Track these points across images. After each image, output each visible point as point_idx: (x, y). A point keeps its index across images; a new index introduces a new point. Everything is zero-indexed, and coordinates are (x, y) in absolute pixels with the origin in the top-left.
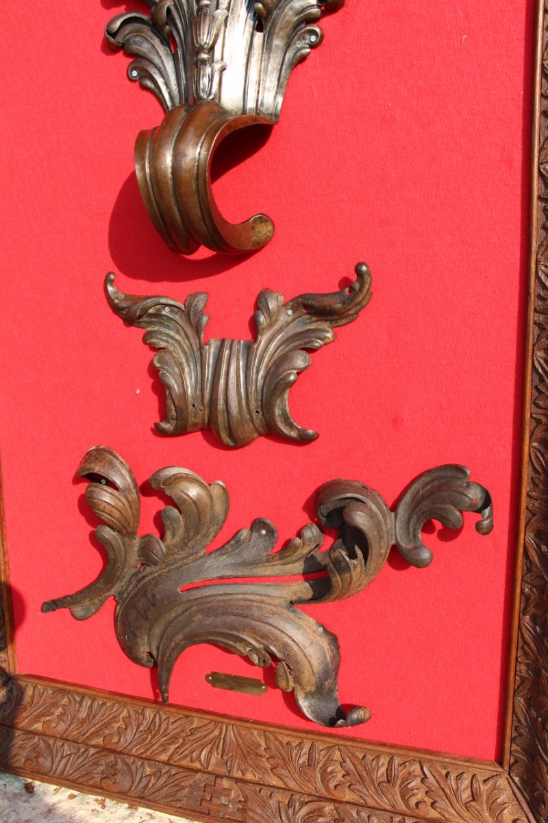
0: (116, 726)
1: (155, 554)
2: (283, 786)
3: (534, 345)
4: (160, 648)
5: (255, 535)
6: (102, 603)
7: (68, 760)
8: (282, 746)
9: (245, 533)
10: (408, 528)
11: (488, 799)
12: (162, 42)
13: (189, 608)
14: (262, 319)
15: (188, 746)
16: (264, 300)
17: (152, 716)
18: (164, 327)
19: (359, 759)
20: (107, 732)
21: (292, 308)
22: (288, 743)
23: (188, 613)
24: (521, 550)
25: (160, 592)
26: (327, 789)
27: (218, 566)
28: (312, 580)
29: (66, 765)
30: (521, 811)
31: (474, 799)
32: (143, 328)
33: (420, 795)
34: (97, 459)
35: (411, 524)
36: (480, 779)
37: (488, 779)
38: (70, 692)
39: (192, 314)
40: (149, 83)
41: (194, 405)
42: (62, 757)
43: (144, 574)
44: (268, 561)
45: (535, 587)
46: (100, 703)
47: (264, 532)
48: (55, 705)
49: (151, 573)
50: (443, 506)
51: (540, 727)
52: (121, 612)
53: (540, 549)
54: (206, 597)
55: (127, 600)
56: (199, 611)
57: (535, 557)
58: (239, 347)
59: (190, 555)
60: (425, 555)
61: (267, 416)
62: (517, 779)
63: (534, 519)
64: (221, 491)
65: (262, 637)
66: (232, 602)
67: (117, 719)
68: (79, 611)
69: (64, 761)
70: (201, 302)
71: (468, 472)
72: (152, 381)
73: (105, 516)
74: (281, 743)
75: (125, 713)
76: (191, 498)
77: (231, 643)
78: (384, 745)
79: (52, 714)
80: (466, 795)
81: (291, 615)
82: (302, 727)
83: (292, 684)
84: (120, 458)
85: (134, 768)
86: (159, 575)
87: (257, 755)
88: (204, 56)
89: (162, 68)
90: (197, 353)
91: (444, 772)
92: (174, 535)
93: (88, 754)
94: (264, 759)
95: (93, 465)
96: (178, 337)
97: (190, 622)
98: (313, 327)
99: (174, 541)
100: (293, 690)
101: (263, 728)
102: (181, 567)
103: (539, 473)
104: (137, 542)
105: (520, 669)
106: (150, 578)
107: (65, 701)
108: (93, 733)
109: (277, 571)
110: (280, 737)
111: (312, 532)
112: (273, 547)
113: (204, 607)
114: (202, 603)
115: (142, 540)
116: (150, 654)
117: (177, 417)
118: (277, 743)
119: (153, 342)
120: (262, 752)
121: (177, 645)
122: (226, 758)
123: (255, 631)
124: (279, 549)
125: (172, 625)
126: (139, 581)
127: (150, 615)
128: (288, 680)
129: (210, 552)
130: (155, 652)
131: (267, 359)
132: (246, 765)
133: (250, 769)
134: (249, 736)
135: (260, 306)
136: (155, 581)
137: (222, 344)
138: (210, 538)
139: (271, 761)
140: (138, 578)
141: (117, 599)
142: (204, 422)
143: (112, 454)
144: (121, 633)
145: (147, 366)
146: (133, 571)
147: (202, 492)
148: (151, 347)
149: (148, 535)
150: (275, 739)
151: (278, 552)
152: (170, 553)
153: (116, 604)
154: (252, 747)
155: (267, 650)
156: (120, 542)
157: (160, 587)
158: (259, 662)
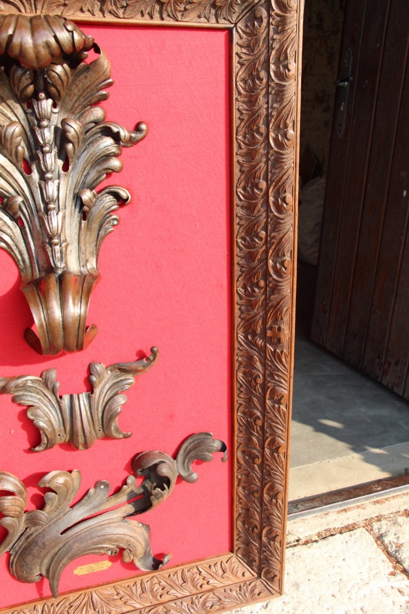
1: (42, 521)
2: (133, 609)
3: (237, 371)
4: (51, 570)
5: (98, 489)
9: (92, 491)
10: (184, 465)
11: (230, 569)
12: (10, 218)
13: (67, 542)
14: (94, 379)
15: (72, 613)
16: (95, 370)
18: (28, 392)
19: (167, 578)
21: (111, 370)
22: (128, 586)
23: (67, 546)
24: (236, 460)
25: (48, 540)
26: (157, 600)
27: (79, 513)
28: (133, 502)
30: (244, 568)
31: (224, 572)
32: (12, 394)
33: (201, 582)
35: (186, 464)
36: (224, 562)
37: (228, 561)
39: (49, 383)
40: (2, 245)
41: (59, 435)
43: (31, 532)
44: (108, 501)
45: (243, 474)
47: (102, 487)
49: (36, 531)
50: (203, 453)
51: (251, 532)
52: (16, 559)
53: (245, 458)
54: (77, 533)
55: (20, 551)
56: (75, 542)
57: (242, 461)
58: (83, 397)
59: (60, 513)
60: (195, 476)
61: (106, 432)
62: (240, 555)
63: (241, 446)
64: (77, 473)
65: (115, 542)
66: (93, 529)
70: (53, 375)
71: (211, 433)
72: (21, 423)
73: (11, 513)
74: (125, 587)
76: (61, 484)
77: (96, 551)
78: (178, 566)
80: (220, 572)
81: (126, 524)
83: (132, 558)
86: (43, 531)
87: (114, 600)
88: (56, 241)
89: (13, 236)
90: (56, 405)
91: (208, 566)
92: (52, 506)
94: (119, 600)
96: (38, 396)
97: (71, 550)
98: (123, 378)
100: (133, 560)
101: (114, 584)
102: (57, 521)
103: (242, 426)
104: (24, 516)
105: (238, 509)
106: (36, 534)
109: (113, 504)
110: (123, 585)
111: (131, 479)
113: (78, 538)
114: (76, 537)
115: (28, 515)
116: (41, 575)
117: (48, 443)
118: (123, 589)
119: (21, 402)
120: (116, 597)
121: (63, 564)
122: (97, 610)
123: (110, 540)
124: (112, 492)
125: (58, 555)
126: (28, 537)
127: (42, 555)
128: (130, 557)
129: (72, 507)
130: (44, 573)
131: (101, 402)
132: (110, 608)
133: (113, 609)
134: (106, 592)
135: (92, 372)
136: (42, 535)
137: (71, 397)
138: (72, 500)
139: (123, 599)
140: (26, 536)
141: (11, 553)
142: (65, 441)
143: (5, 474)
144: (19, 571)
145: (17, 415)
146: (21, 533)
147: (67, 478)
148: (20, 405)
149: (33, 511)
150: (121, 587)
151: (112, 495)
152: (49, 516)
153: (9, 555)
154: (110, 597)
155: (118, 547)
156: (17, 522)
157: (47, 537)
158: (111, 554)
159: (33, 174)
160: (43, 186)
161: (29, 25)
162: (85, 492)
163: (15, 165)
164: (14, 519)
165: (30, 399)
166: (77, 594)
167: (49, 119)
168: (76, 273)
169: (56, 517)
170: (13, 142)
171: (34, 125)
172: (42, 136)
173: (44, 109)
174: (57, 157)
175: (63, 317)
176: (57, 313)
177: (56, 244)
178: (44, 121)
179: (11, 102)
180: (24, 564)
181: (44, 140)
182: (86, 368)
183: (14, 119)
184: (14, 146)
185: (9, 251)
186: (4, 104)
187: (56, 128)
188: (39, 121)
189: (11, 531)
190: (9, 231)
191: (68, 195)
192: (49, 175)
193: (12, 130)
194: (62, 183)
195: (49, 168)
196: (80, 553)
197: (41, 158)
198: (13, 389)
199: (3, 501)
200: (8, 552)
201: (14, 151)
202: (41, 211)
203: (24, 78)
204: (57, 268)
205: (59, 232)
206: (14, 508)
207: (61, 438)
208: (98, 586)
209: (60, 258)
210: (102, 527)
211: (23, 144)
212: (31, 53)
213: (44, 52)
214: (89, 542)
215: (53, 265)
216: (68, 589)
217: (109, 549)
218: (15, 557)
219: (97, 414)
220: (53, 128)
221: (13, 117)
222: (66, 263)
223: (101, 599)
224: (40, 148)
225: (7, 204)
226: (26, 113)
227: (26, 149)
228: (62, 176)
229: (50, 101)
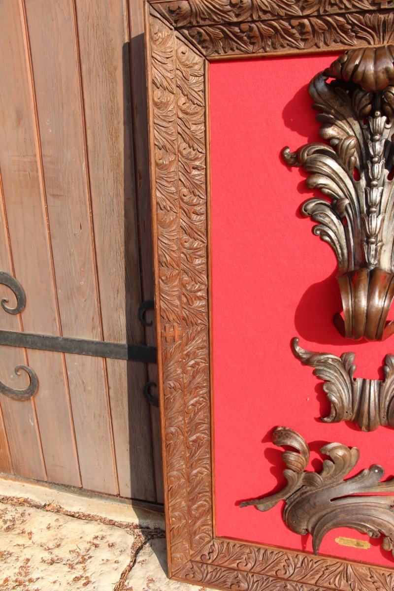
0: (282, 565)
1: (317, 483)
4: (316, 528)
5: (372, 472)
6: (276, 503)
7: (258, 584)
8: (380, 576)
9: (366, 471)
12: (337, 217)
13: (335, 510)
14: (388, 369)
15: (326, 575)
16: (390, 361)
17: (303, 558)
18: (328, 368)
20: (277, 568)
22: (383, 574)
23: (334, 512)
25: (318, 502)
27: (350, 488)
29: (257, 587)
32: (314, 367)
34: (287, 437)
38: (251, 546)
39: (347, 364)
40: (327, 239)
41: (347, 412)
42: (254, 583)
43: (306, 490)
44: (379, 485)
46: (270, 552)
47: (376, 471)
48: (243, 553)
49: (311, 491)
52: (289, 508)
54: (345, 504)
55: (294, 503)
56: (341, 512)
58: (375, 384)
59: (334, 482)
61: (390, 421)
64: (356, 451)
65: (378, 525)
66: (360, 507)
67: (282, 561)
68: (261, 507)
69: (255, 585)
70: (352, 358)
72: (317, 394)
73: (293, 467)
74: (379, 574)
75: (286, 558)
76: (339, 456)
77: (360, 528)
79: (242, 558)
81: (391, 513)
82: (390, 566)
83: (391, 548)
84: (299, 435)
85: (297, 588)
86: (316, 492)
87: (367, 581)
88: (373, 240)
89: (337, 232)
90: (349, 385)
92: (328, 474)
93: (269, 581)
94: (371, 583)
95: (286, 441)
96: (335, 374)
97: (337, 518)
99: (327, 476)
100: (392, 550)
101: (370, 566)
102: (330, 488)
104: (303, 475)
106: (310, 493)
107: (248, 551)
108: (269, 569)
109: (383, 490)
110: (378, 571)
112: (381, 478)
113: (345, 510)
114: (343, 508)
115: (307, 475)
116: (307, 530)
117: (335, 417)
118: (377, 574)
119: (321, 375)
120: (369, 579)
121: (327, 528)
122: (349, 582)
123: (374, 523)
124: (384, 479)
125: (324, 517)
126: (303, 494)
127: (311, 512)
128: (390, 546)
129: (346, 480)
130: (310, 529)
131: (390, 392)
132: (362, 586)
133: (365, 589)
134: (361, 570)
135: (387, 363)
136: (315, 495)
137: (364, 381)
138: (346, 473)
139: (375, 584)
140: (301, 492)
141: (287, 501)
142: (351, 419)
143: (295, 433)
144: (290, 519)
145: (314, 386)
146: (298, 488)
147: (346, 453)
148: (319, 378)
149: (311, 472)
150: (376, 572)
151: (384, 481)
152: (324, 481)
153: (285, 504)
154: (363, 576)
155: (380, 531)
156: (296, 477)
157: (318, 499)
158: (373, 536)
159: (361, 181)
160: (368, 192)
161: (373, 55)
162: (359, 470)
163: (347, 172)
164: (295, 473)
165: (328, 375)
166: (335, 561)
167: (381, 134)
168: (386, 270)
169: (330, 484)
170: (348, 153)
171: (368, 138)
172: (373, 148)
173: (378, 125)
174: (384, 167)
175: (368, 307)
176: (363, 303)
177: (372, 243)
178: (377, 135)
179: (351, 120)
180: (295, 515)
181: (374, 151)
182: (382, 359)
183: (351, 133)
184: (348, 156)
185: (332, 244)
186: (344, 121)
187: (387, 142)
188: (373, 135)
189: (290, 483)
190: (334, 228)
191: (389, 201)
192: (375, 183)
193: (348, 143)
194: (386, 190)
195: (376, 176)
196: (344, 523)
197: (370, 168)
198: (315, 363)
199: (288, 454)
200: (284, 501)
201: (347, 160)
202: (363, 213)
203: (363, 99)
204: (370, 264)
205: (377, 232)
206: (296, 463)
207: (348, 415)
208: (355, 561)
209: (374, 255)
210: (369, 507)
211: (356, 154)
212: (372, 78)
213: (382, 76)
214: (354, 517)
215: (367, 261)
216: (328, 554)
217: (371, 530)
218: (289, 506)
219: (385, 402)
220: (383, 141)
221: (350, 131)
222: (379, 261)
223: (355, 575)
224: (370, 159)
225: (336, 204)
226: (362, 128)
227: (358, 159)
228: (386, 184)
229: (384, 118)
